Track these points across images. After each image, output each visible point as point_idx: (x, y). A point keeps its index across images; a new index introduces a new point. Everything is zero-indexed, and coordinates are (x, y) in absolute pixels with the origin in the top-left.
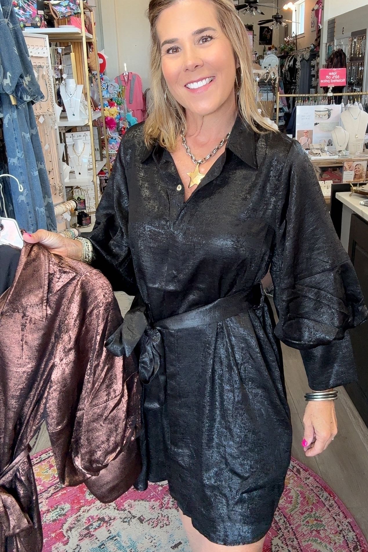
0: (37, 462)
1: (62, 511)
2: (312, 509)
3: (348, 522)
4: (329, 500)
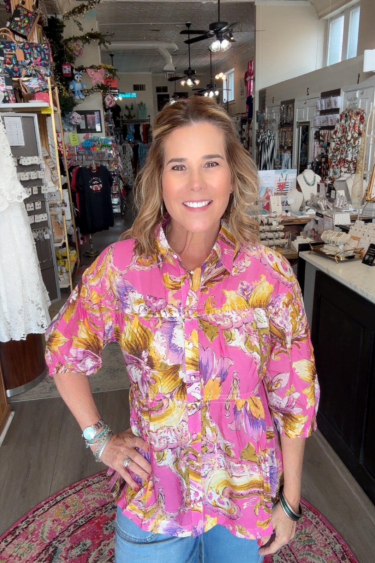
0: (53, 504)
1: (85, 547)
2: (302, 527)
3: (334, 536)
4: (315, 518)
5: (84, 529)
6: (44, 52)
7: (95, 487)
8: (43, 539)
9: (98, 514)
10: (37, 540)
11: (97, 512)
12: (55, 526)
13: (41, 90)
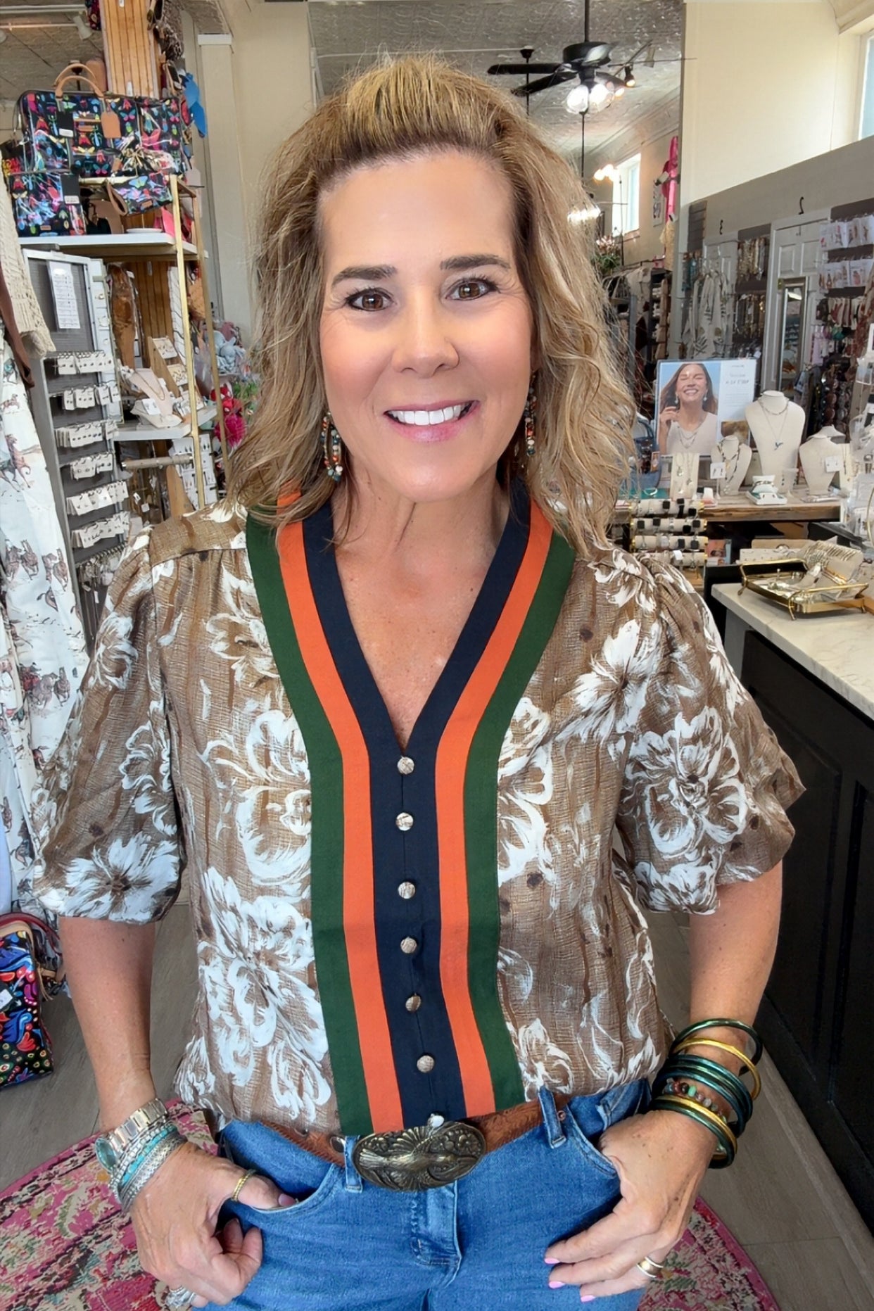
3: (743, 1275)
8: (62, 1231)
10: (50, 1232)
12: (94, 1202)
13: (155, 204)
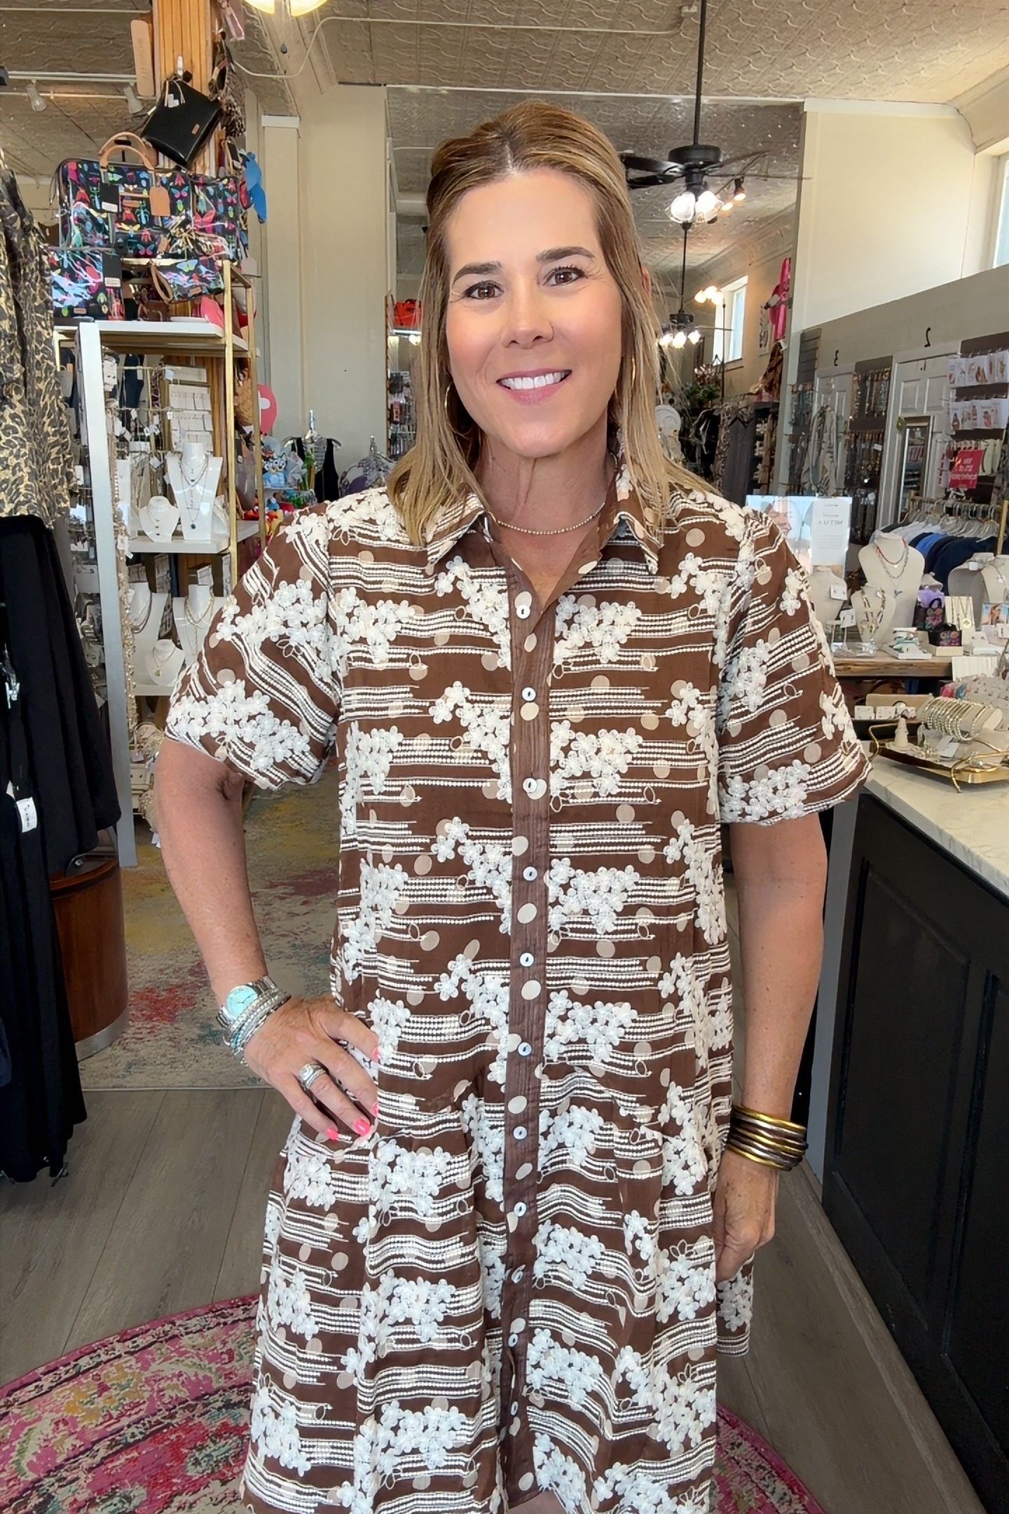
0: (68, 1376)
1: (126, 1505)
4: (790, 1502)
5: (135, 1454)
6: (225, 198)
7: (190, 1342)
8: (19, 1470)
9: (179, 1419)
11: (181, 1411)
12: (59, 1436)
13: (205, 291)
